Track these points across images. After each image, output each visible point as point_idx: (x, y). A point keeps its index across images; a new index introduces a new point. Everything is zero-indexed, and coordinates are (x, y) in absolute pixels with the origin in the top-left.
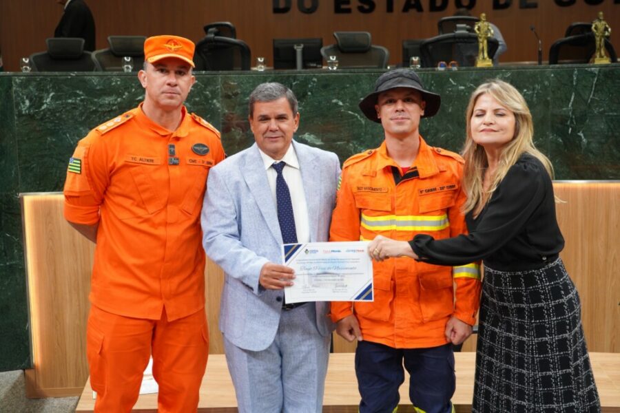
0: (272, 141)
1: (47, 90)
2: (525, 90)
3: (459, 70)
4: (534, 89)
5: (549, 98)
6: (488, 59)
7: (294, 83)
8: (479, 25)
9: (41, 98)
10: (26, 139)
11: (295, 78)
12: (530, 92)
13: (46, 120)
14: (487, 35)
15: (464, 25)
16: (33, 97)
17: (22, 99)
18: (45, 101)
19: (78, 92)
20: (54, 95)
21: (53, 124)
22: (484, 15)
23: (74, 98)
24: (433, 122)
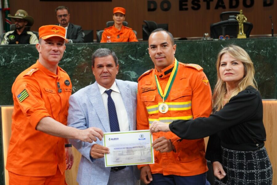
0: (105, 78)
1: (13, 53)
2: (262, 51)
3: (226, 40)
4: (267, 50)
5: (276, 55)
6: (244, 34)
7: (138, 48)
8: (239, 16)
9: (10, 58)
10: (3, 78)
11: (139, 46)
12: (265, 52)
13: (13, 68)
14: (243, 21)
15: (233, 16)
16: (6, 57)
17: (1, 58)
18: (12, 59)
19: (28, 54)
20: (16, 56)
21: (16, 71)
22: (241, 10)
23: (26, 57)
24: (212, 68)
